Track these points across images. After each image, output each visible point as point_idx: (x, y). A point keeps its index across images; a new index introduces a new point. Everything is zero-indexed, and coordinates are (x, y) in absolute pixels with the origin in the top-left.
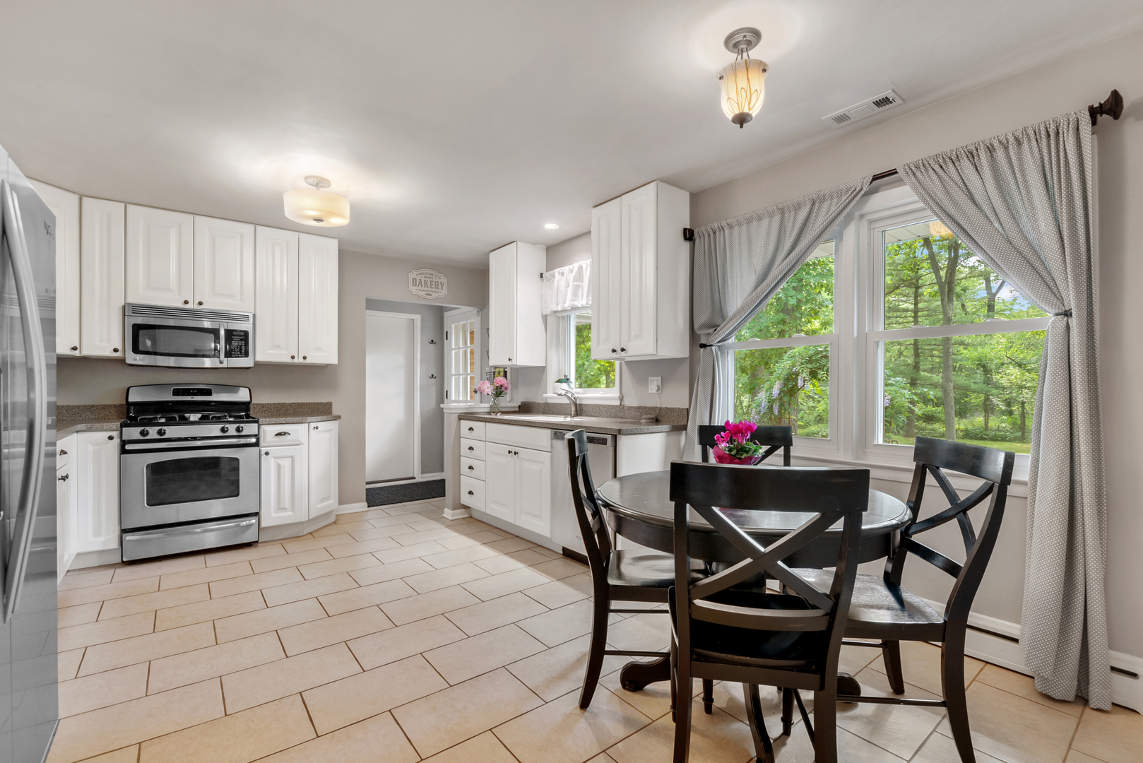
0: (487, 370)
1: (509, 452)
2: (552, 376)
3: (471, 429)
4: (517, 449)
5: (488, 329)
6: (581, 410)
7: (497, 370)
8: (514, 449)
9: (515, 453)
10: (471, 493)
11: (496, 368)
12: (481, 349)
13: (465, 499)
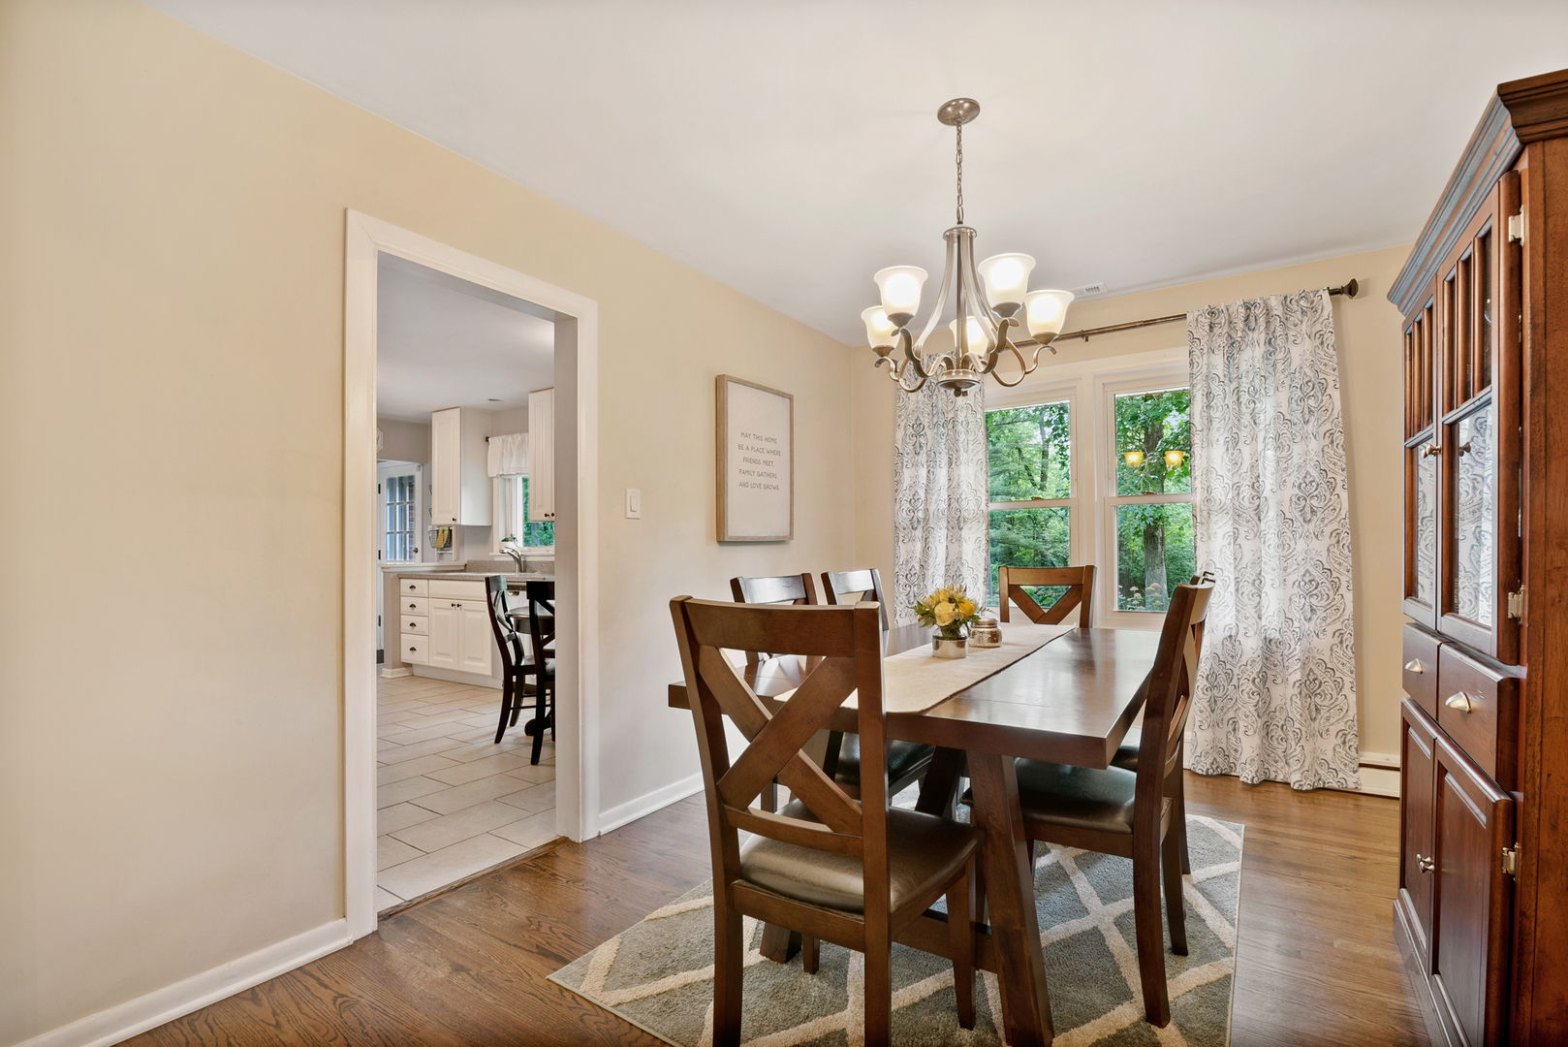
0: (430, 528)
1: (453, 605)
2: (499, 534)
3: (412, 587)
4: (460, 602)
5: (430, 487)
6: (525, 566)
7: (441, 529)
8: (456, 602)
9: (458, 606)
10: (413, 649)
11: (439, 526)
12: (423, 505)
13: (406, 656)
